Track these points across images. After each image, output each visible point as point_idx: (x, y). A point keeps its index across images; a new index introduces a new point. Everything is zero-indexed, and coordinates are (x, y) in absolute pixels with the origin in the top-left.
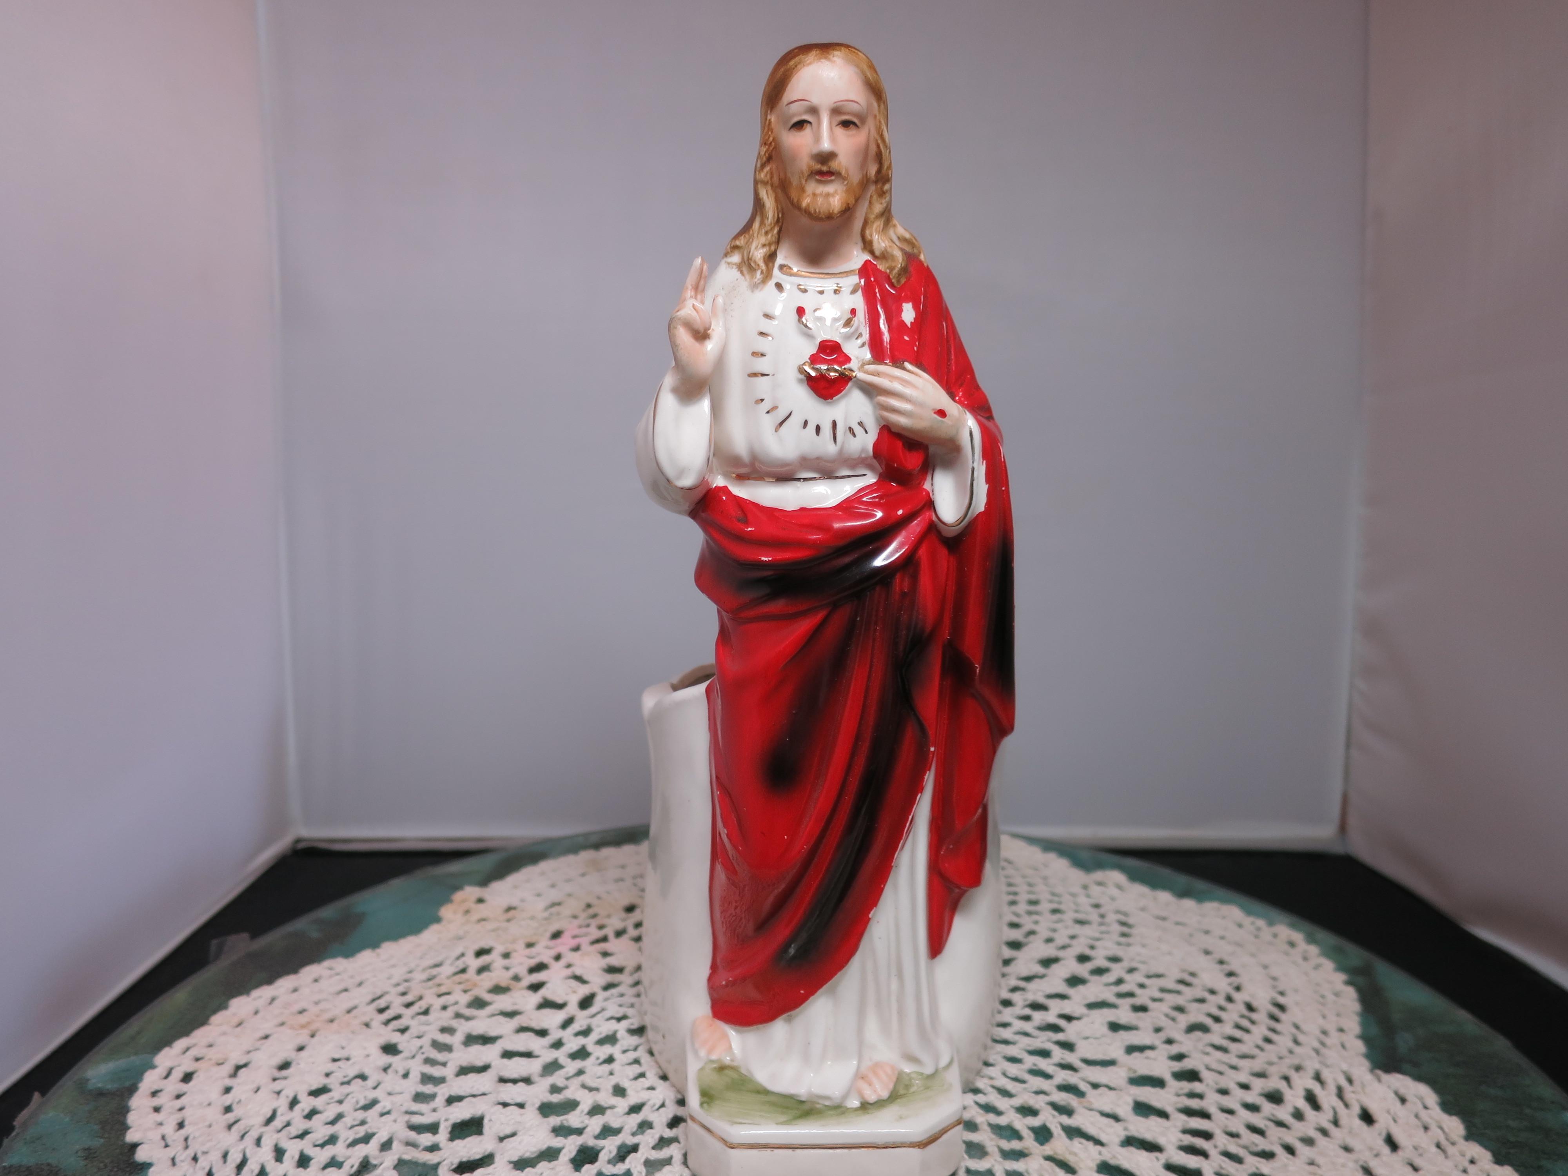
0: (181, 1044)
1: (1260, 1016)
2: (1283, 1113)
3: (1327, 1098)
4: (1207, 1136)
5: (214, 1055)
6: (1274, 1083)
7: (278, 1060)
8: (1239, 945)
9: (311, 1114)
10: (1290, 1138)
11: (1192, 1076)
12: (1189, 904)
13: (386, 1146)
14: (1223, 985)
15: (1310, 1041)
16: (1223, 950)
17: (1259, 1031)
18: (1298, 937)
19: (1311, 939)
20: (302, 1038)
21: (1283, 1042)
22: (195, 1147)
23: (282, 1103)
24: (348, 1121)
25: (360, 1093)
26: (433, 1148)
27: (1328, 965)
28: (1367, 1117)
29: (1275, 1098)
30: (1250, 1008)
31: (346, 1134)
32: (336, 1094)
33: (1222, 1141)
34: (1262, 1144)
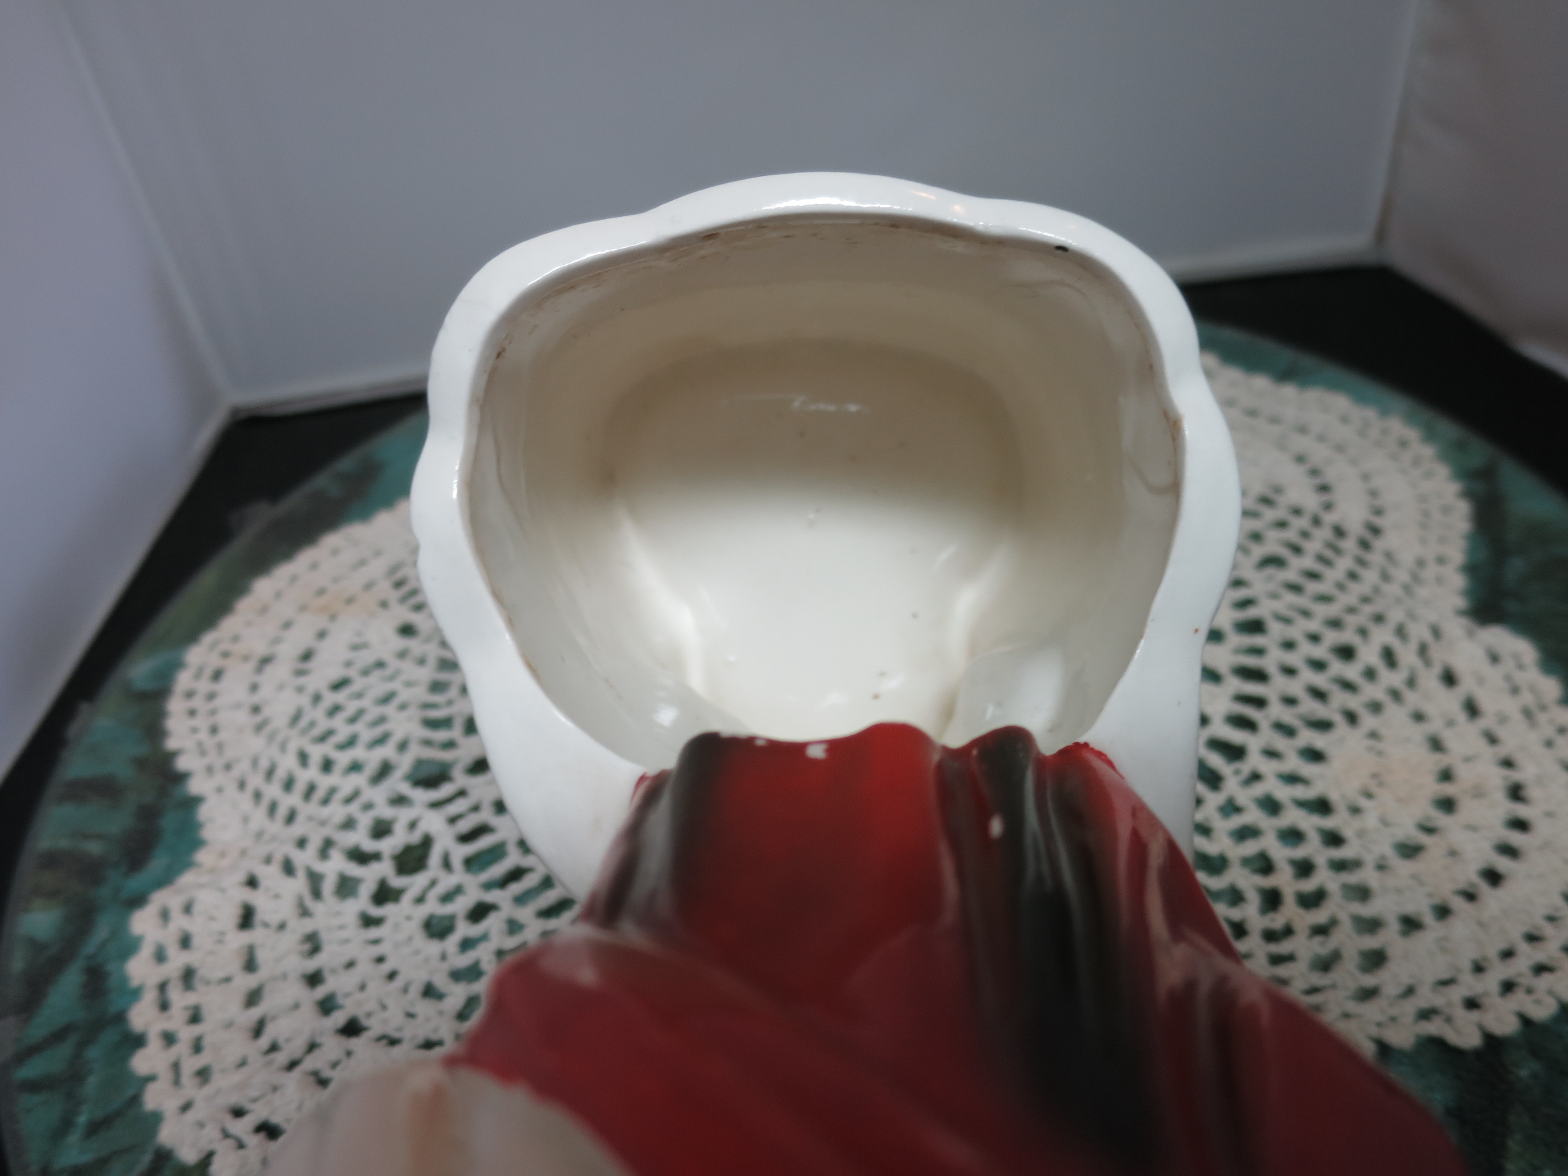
0: (208, 638)
1: (1349, 545)
2: (1352, 672)
3: (1407, 656)
4: (1259, 702)
5: (238, 648)
6: (1347, 636)
7: (299, 650)
8: (1340, 448)
9: (335, 710)
10: (1353, 702)
11: (1255, 627)
12: (1289, 391)
13: (403, 746)
14: (1311, 502)
15: (1401, 575)
16: (1319, 453)
17: (1344, 564)
18: (1412, 434)
19: (1430, 436)
20: (322, 622)
21: (1370, 577)
22: (230, 754)
23: (305, 701)
24: (369, 717)
25: (377, 685)
26: (450, 745)
27: (1442, 471)
28: (1449, 679)
29: (1346, 653)
30: (1339, 532)
31: (366, 734)
32: (356, 687)
33: (1277, 711)
34: (1319, 710)
